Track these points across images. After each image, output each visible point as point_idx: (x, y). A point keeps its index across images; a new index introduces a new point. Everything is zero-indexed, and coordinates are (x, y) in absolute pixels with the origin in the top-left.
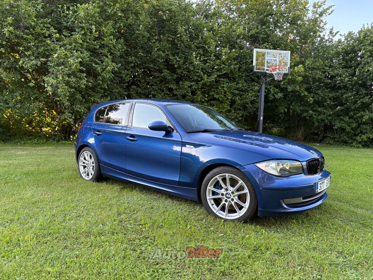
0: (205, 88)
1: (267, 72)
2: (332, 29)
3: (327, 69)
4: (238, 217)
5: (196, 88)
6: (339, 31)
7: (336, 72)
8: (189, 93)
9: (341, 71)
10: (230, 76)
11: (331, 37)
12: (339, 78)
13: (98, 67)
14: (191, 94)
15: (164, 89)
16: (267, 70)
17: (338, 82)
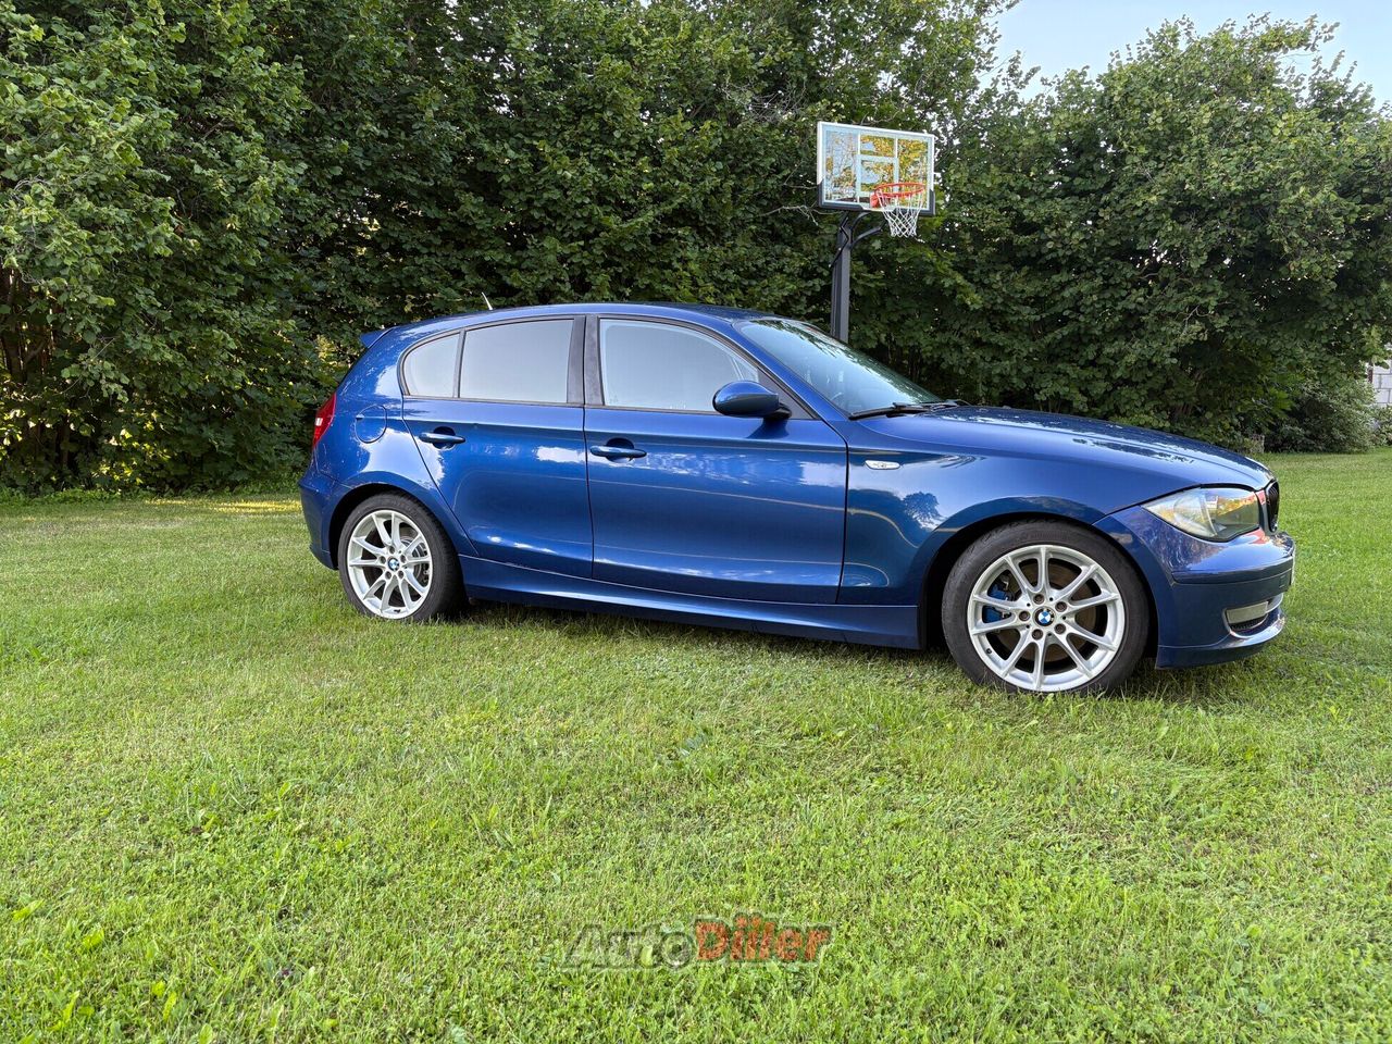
0: (619, 265)
1: (865, 207)
2: (1015, 60)
3: (1017, 202)
4: (1085, 679)
5: (586, 263)
6: (1039, 68)
7: (1042, 211)
8: (563, 282)
9: (1058, 207)
10: (704, 219)
11: (1013, 87)
12: (1054, 233)
13: (214, 179)
14: (568, 285)
15: (464, 268)
16: (862, 200)
17: (1050, 245)
